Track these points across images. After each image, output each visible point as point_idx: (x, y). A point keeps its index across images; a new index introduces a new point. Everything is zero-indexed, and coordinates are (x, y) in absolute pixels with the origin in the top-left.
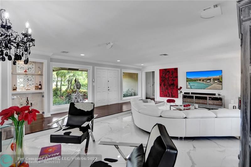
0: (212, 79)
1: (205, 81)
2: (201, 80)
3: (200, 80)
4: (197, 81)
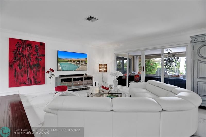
0: (81, 61)
1: (75, 62)
2: (73, 61)
3: (71, 61)
4: (69, 62)
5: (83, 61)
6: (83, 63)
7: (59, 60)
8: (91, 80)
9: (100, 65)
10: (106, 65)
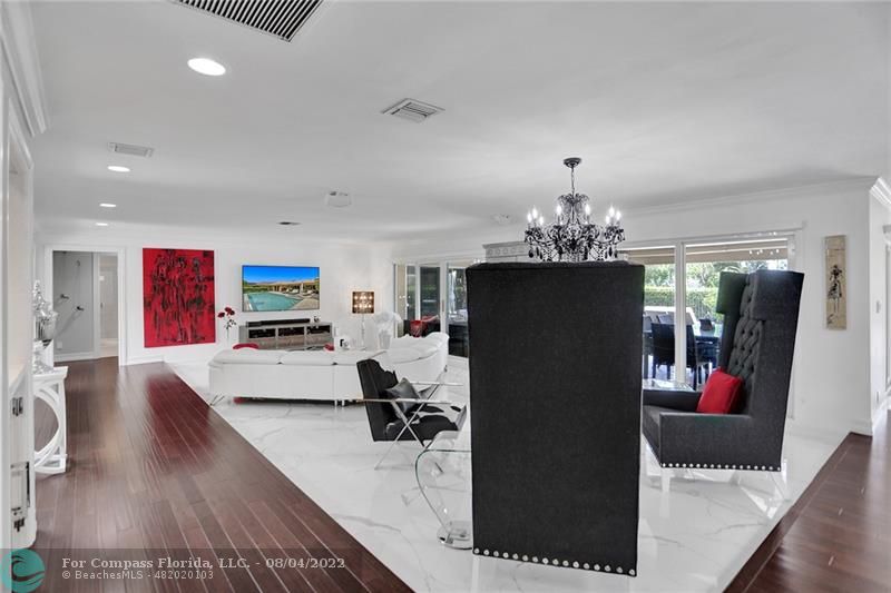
0: (302, 286)
1: (287, 290)
2: (280, 289)
3: (277, 288)
4: (270, 290)
5: (307, 287)
6: (309, 292)
7: (247, 288)
8: (326, 333)
9: (354, 293)
10: (372, 293)
